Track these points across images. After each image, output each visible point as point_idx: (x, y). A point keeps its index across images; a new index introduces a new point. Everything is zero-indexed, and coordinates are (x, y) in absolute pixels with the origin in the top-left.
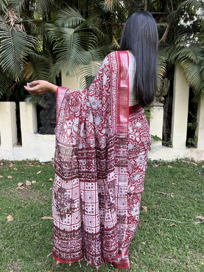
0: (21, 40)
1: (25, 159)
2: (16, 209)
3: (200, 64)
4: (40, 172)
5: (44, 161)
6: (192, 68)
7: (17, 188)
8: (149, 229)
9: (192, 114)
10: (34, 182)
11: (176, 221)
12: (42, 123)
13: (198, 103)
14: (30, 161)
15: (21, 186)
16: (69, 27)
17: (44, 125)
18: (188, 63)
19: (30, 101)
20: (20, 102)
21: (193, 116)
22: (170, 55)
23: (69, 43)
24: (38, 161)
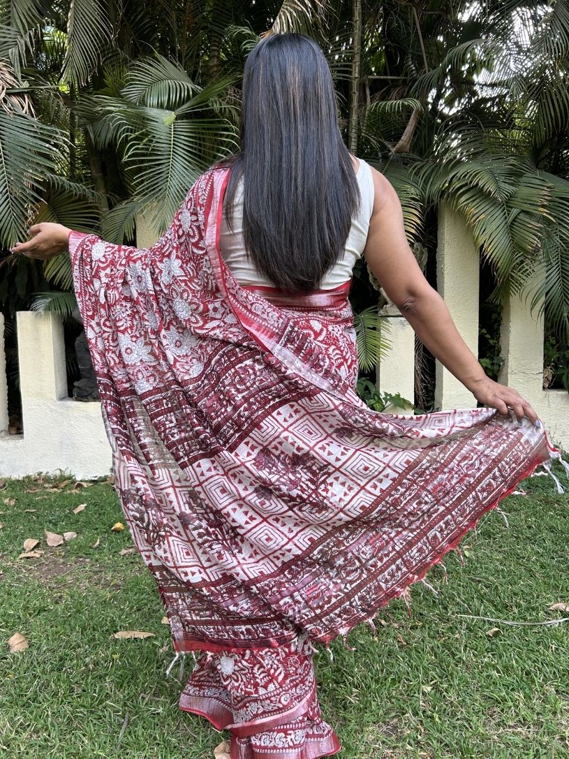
0: (27, 139)
1: (32, 473)
2: (30, 615)
3: (508, 204)
4: (82, 507)
5: (90, 477)
6: (487, 213)
7: (23, 555)
8: (432, 649)
9: (488, 336)
10: (69, 535)
11: (499, 620)
12: (83, 370)
13: (502, 308)
14: (47, 479)
15: (33, 549)
16: (160, 106)
17: (88, 376)
18: (478, 201)
19: (48, 309)
20: (17, 313)
21: (491, 342)
22: (426, 182)
23: (164, 145)
24: (70, 478)
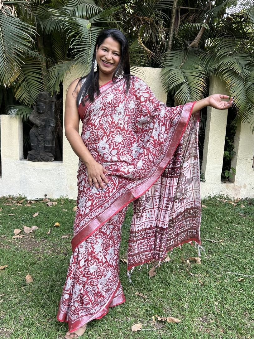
2: (29, 266)
3: (246, 80)
4: (37, 214)
5: (34, 198)
6: (236, 83)
7: (14, 237)
8: (216, 286)
9: (229, 141)
10: (34, 228)
11: (242, 275)
12: (33, 146)
13: (236, 127)
14: (13, 199)
15: (19, 234)
16: (82, 17)
17: (35, 149)
18: (232, 77)
19: (17, 114)
20: (1, 115)
21: (230, 143)
22: (207, 64)
23: (87, 40)
24: (24, 198)
